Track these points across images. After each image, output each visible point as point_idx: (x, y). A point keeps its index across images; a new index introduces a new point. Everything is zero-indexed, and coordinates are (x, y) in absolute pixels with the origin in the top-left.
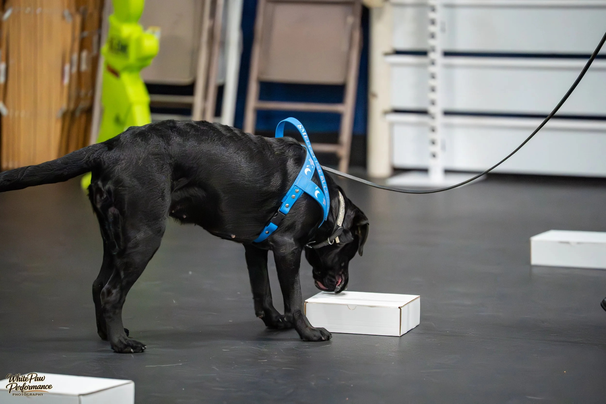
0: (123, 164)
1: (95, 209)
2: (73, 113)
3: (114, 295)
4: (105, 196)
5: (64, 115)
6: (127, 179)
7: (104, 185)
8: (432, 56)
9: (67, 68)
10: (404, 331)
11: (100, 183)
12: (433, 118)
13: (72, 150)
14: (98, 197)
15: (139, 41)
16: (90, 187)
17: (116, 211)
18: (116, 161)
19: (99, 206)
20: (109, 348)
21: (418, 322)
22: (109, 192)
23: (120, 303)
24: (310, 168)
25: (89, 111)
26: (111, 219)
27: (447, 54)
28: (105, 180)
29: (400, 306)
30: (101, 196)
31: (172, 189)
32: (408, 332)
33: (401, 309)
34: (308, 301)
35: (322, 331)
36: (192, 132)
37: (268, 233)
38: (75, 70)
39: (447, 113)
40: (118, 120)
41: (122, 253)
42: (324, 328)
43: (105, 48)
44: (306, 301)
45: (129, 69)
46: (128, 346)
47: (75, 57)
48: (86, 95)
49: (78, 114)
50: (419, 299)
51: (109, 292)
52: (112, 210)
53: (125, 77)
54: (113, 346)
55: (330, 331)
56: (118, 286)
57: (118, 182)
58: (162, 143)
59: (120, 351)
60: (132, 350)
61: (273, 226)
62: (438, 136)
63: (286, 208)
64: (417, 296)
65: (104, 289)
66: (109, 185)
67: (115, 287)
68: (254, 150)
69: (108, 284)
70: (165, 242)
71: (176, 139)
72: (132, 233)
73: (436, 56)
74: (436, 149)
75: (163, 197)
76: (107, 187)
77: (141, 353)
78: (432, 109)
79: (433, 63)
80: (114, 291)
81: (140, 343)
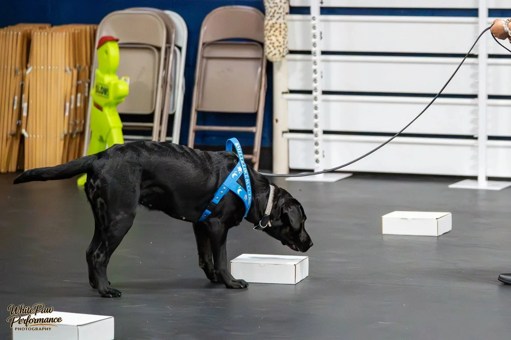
0: (107, 168)
1: (89, 199)
2: (71, 135)
3: (101, 257)
4: (95, 190)
5: (65, 136)
6: (109, 179)
7: (94, 183)
8: (314, 94)
9: (68, 105)
10: (298, 281)
11: (92, 181)
12: (316, 136)
13: (71, 159)
14: (91, 190)
15: (116, 86)
16: (86, 185)
17: (103, 201)
18: (102, 167)
19: (91, 197)
20: (98, 294)
21: (307, 275)
22: (98, 186)
23: (105, 264)
24: (237, 173)
25: (82, 134)
26: (99, 206)
27: (325, 93)
28: (95, 179)
29: (295, 264)
30: (93, 190)
31: (141, 186)
32: (300, 281)
33: (295, 266)
34: (232, 262)
35: (241, 282)
36: (156, 149)
37: (206, 216)
38: (72, 106)
39: (325, 132)
40: (101, 140)
41: (107, 229)
42: (243, 280)
43: (93, 91)
44: (231, 261)
45: (109, 105)
46: (109, 292)
47: (73, 97)
48: (81, 122)
49: (74, 136)
50: (308, 259)
51: (98, 256)
52: (99, 200)
53: (106, 110)
54: (100, 292)
55: (247, 281)
56: (104, 252)
57: (104, 180)
58: (135, 156)
59: (103, 296)
60: (111, 296)
61: (208, 212)
62: (319, 148)
63: (216, 200)
64: (306, 257)
65: (95, 253)
66: (98, 182)
67: (102, 252)
68: (199, 161)
69: (98, 250)
70: (135, 221)
71: (145, 153)
72: (113, 216)
73: (317, 94)
74: (319, 156)
75: (134, 191)
76: (96, 183)
77: (118, 298)
78: (315, 130)
79: (315, 99)
80: (102, 255)
81: (118, 291)
